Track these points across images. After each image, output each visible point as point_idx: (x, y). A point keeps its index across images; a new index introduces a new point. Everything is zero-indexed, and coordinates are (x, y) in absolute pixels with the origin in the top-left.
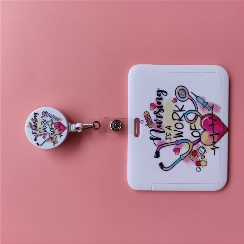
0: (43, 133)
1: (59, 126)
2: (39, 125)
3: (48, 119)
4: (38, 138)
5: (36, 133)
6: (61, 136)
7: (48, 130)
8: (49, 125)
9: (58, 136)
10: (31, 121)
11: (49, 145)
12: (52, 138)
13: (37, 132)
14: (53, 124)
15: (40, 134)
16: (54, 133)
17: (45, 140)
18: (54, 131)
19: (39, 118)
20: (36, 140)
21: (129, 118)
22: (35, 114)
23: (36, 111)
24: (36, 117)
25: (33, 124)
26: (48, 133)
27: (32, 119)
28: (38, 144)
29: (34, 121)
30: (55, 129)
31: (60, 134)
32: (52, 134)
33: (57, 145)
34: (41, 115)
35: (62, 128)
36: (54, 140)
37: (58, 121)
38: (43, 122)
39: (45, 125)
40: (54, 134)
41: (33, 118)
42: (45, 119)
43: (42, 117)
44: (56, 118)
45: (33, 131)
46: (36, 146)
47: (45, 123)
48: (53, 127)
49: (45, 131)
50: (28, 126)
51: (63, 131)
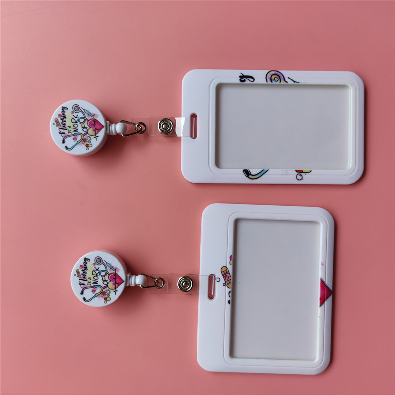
0: (92, 285)
1: (115, 278)
2: (89, 274)
3: (102, 267)
4: (85, 291)
5: (84, 284)
6: (115, 291)
7: (100, 282)
8: (101, 276)
9: (112, 291)
10: (79, 268)
11: (99, 302)
12: (104, 293)
13: (86, 283)
14: (107, 275)
15: (89, 286)
16: (107, 286)
17: (94, 295)
18: (108, 284)
19: (90, 265)
20: (82, 293)
21: (201, 274)
22: (86, 259)
23: (87, 256)
24: (87, 263)
25: (81, 272)
26: (99, 286)
27: (81, 266)
28: (84, 299)
29: (84, 269)
30: (109, 281)
31: (115, 288)
32: (104, 288)
33: (109, 303)
34: (93, 261)
35: (118, 281)
36: (106, 296)
37: (114, 272)
38: (94, 270)
39: (97, 275)
40: (107, 288)
41: (83, 264)
42: (97, 266)
43: (94, 264)
44: (111, 268)
45: (81, 281)
46: (83, 301)
47: (97, 272)
48: (107, 279)
49: (96, 283)
50: (75, 275)
51: (119, 284)
